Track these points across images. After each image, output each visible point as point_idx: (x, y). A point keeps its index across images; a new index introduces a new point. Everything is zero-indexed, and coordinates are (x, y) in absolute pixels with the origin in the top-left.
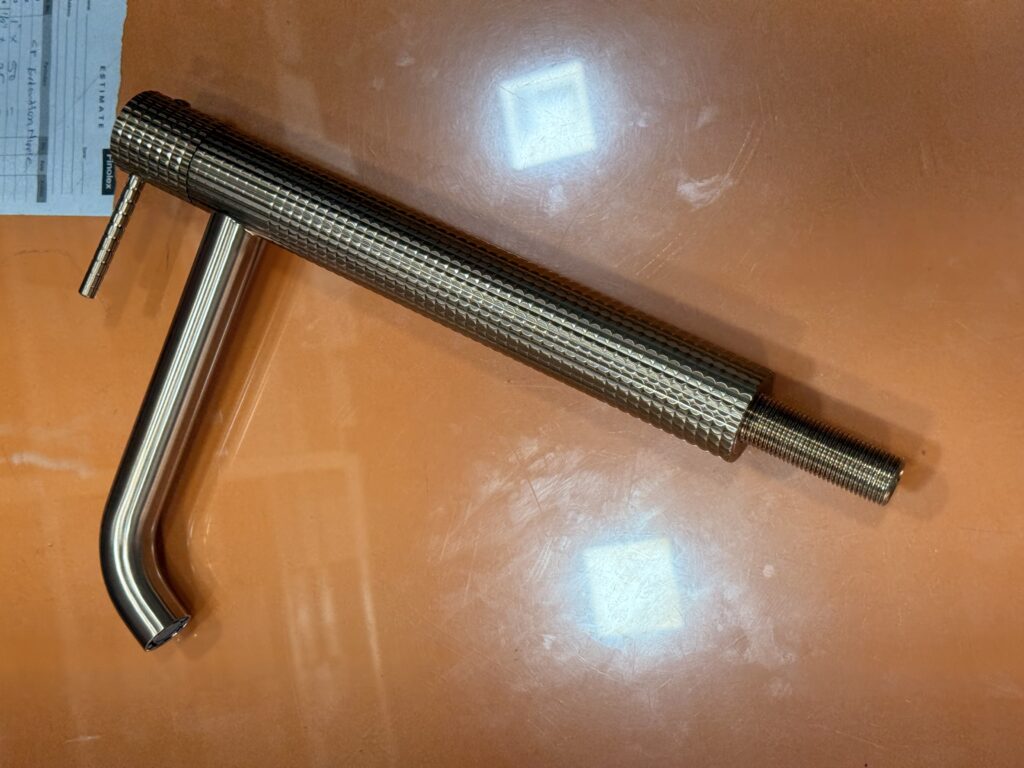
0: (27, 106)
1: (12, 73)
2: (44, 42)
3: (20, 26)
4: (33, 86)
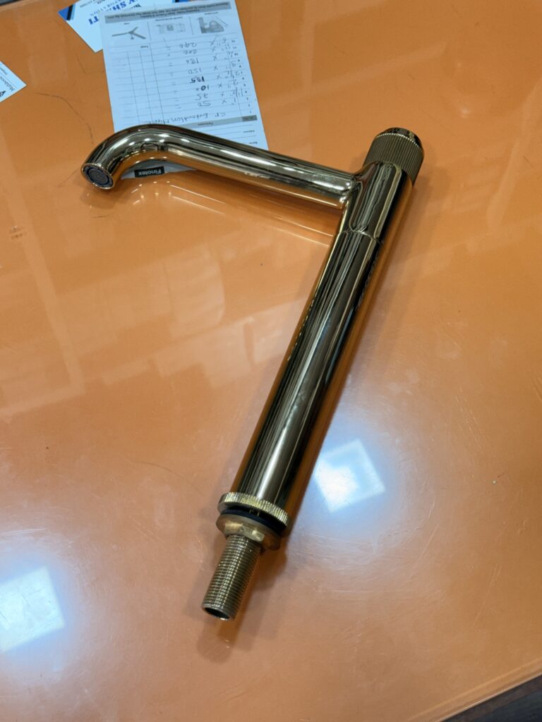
0: (183, 116)
1: (202, 104)
2: (225, 120)
3: (233, 104)
4: (196, 118)
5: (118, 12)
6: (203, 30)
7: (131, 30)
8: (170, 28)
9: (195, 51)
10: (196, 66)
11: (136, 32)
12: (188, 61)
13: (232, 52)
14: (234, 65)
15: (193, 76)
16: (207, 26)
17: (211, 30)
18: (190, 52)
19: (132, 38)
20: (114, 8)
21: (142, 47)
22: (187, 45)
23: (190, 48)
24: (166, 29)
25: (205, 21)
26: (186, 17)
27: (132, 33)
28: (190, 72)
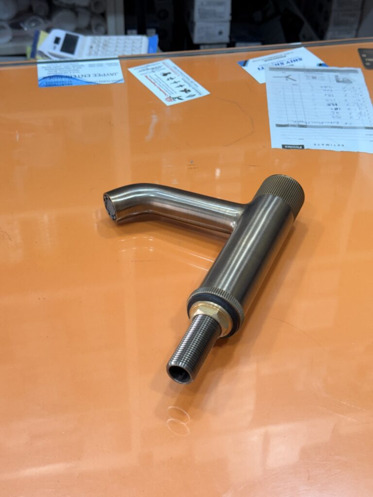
0: (321, 121)
1: (335, 117)
2: (352, 127)
3: (358, 120)
4: (330, 123)
5: (278, 66)
6: (338, 81)
7: (286, 75)
8: (314, 78)
9: (331, 91)
10: (331, 98)
11: (290, 77)
12: (326, 95)
13: (358, 94)
14: (359, 101)
15: (329, 102)
16: (341, 80)
17: (343, 82)
18: (328, 90)
19: (287, 80)
20: (276, 65)
21: (293, 85)
22: (325, 87)
23: (328, 88)
24: (311, 78)
25: (339, 77)
26: (325, 74)
27: (287, 77)
28: (328, 100)
